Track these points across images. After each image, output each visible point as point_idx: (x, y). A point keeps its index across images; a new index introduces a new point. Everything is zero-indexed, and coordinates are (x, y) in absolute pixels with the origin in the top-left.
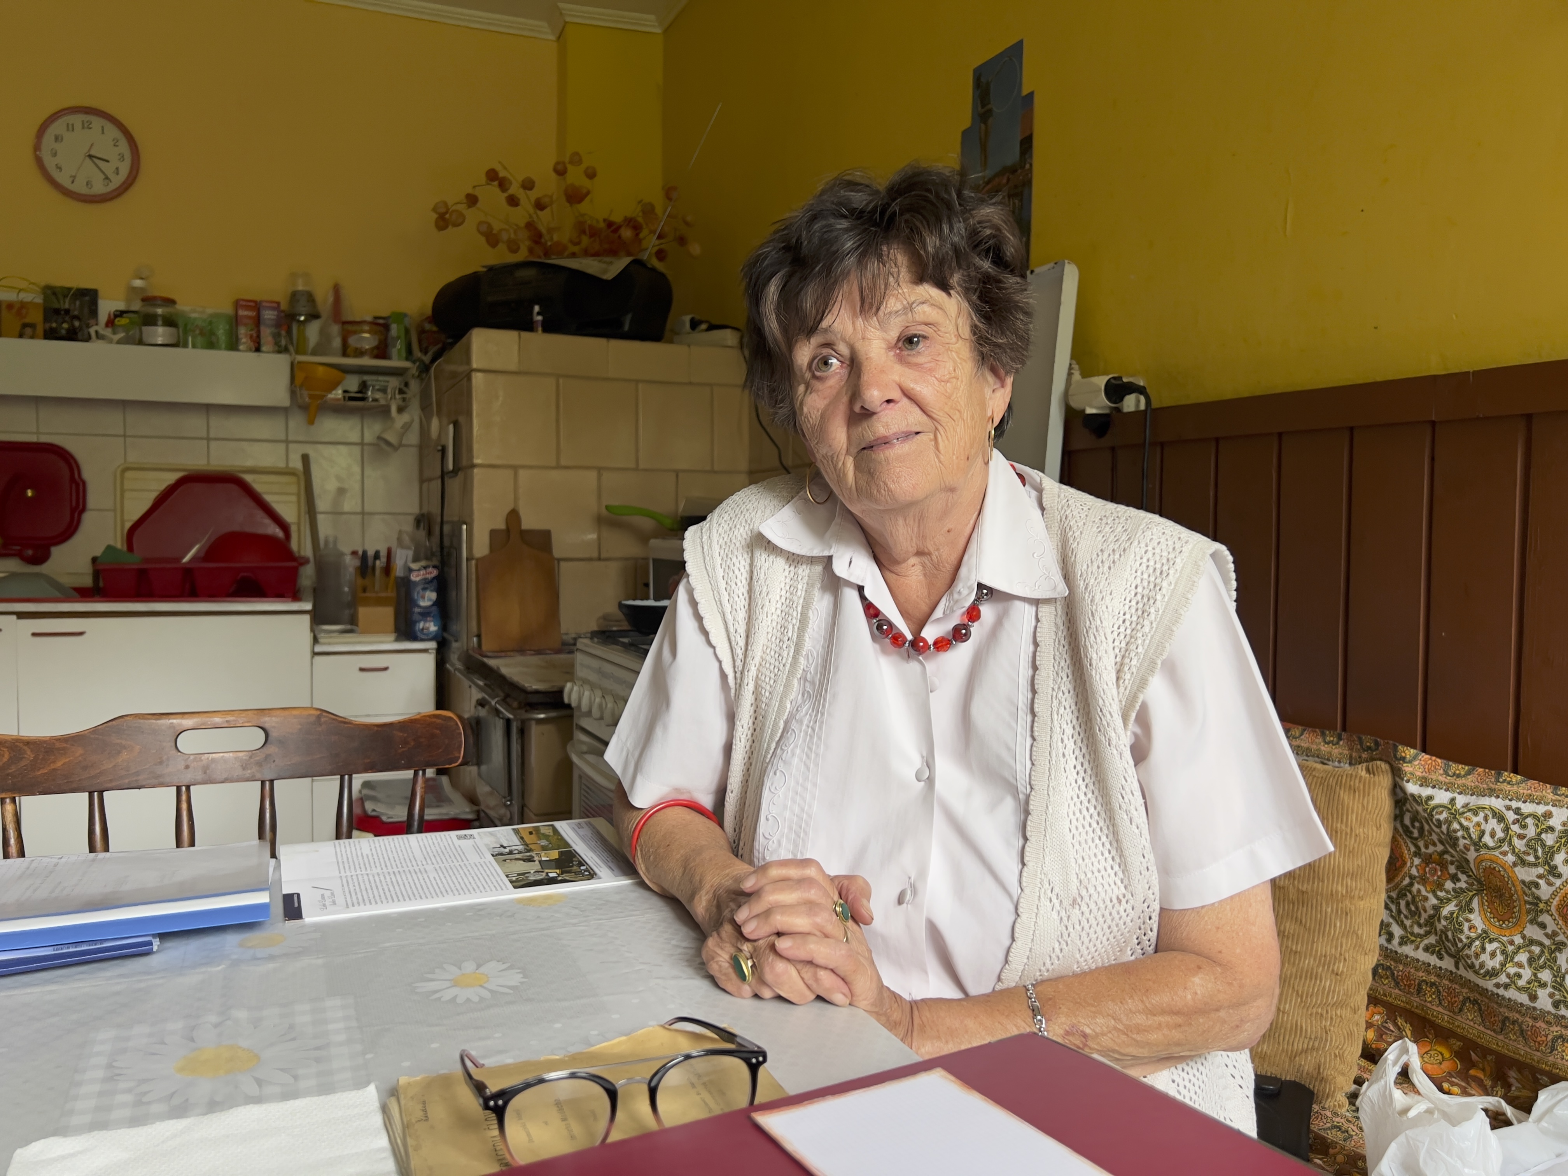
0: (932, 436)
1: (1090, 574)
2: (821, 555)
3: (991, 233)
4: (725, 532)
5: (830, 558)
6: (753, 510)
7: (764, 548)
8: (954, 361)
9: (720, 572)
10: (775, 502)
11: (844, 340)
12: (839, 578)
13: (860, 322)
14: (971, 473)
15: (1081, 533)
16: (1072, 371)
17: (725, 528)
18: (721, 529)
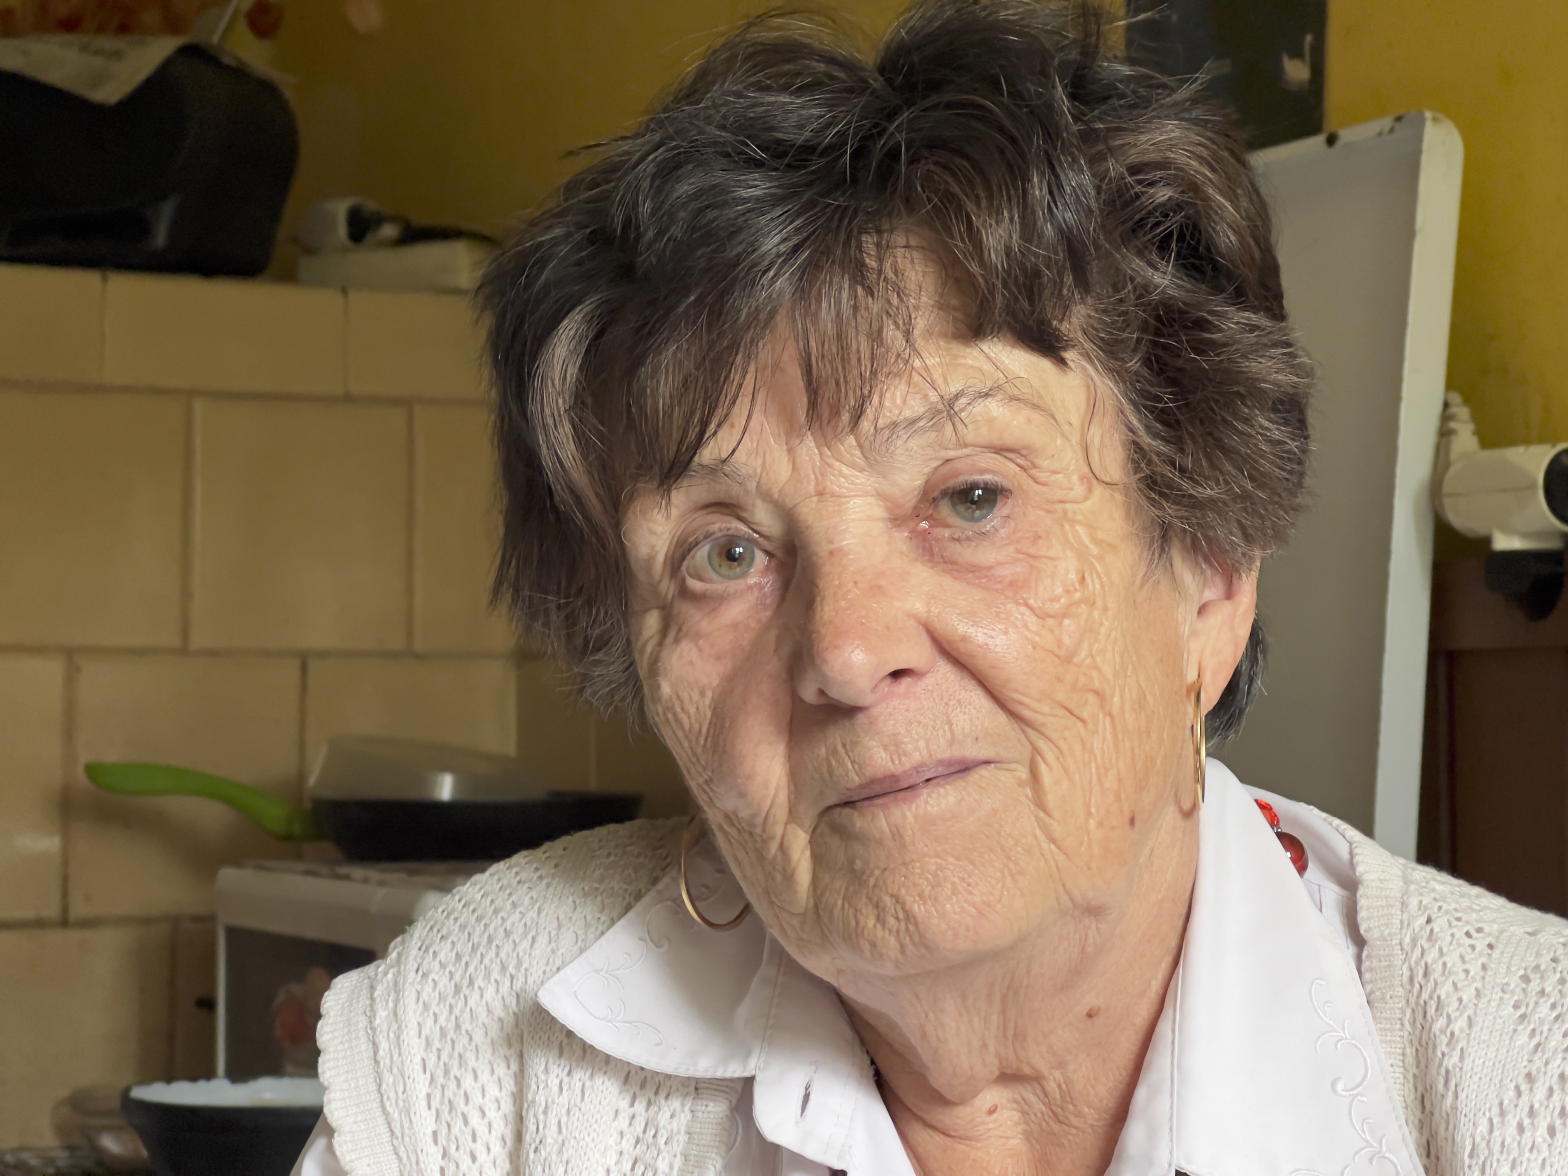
0: (1023, 773)
1: (1497, 1148)
2: (719, 1074)
3: (1170, 198)
4: (442, 998)
5: (748, 1083)
6: (525, 934)
7: (556, 1051)
8: (1082, 554)
9: (425, 1122)
10: (589, 910)
11: (766, 496)
12: (776, 1149)
13: (808, 446)
14: (1147, 851)
15: (1470, 1022)
16: (1452, 425)
17: (440, 987)
18: (428, 989)
